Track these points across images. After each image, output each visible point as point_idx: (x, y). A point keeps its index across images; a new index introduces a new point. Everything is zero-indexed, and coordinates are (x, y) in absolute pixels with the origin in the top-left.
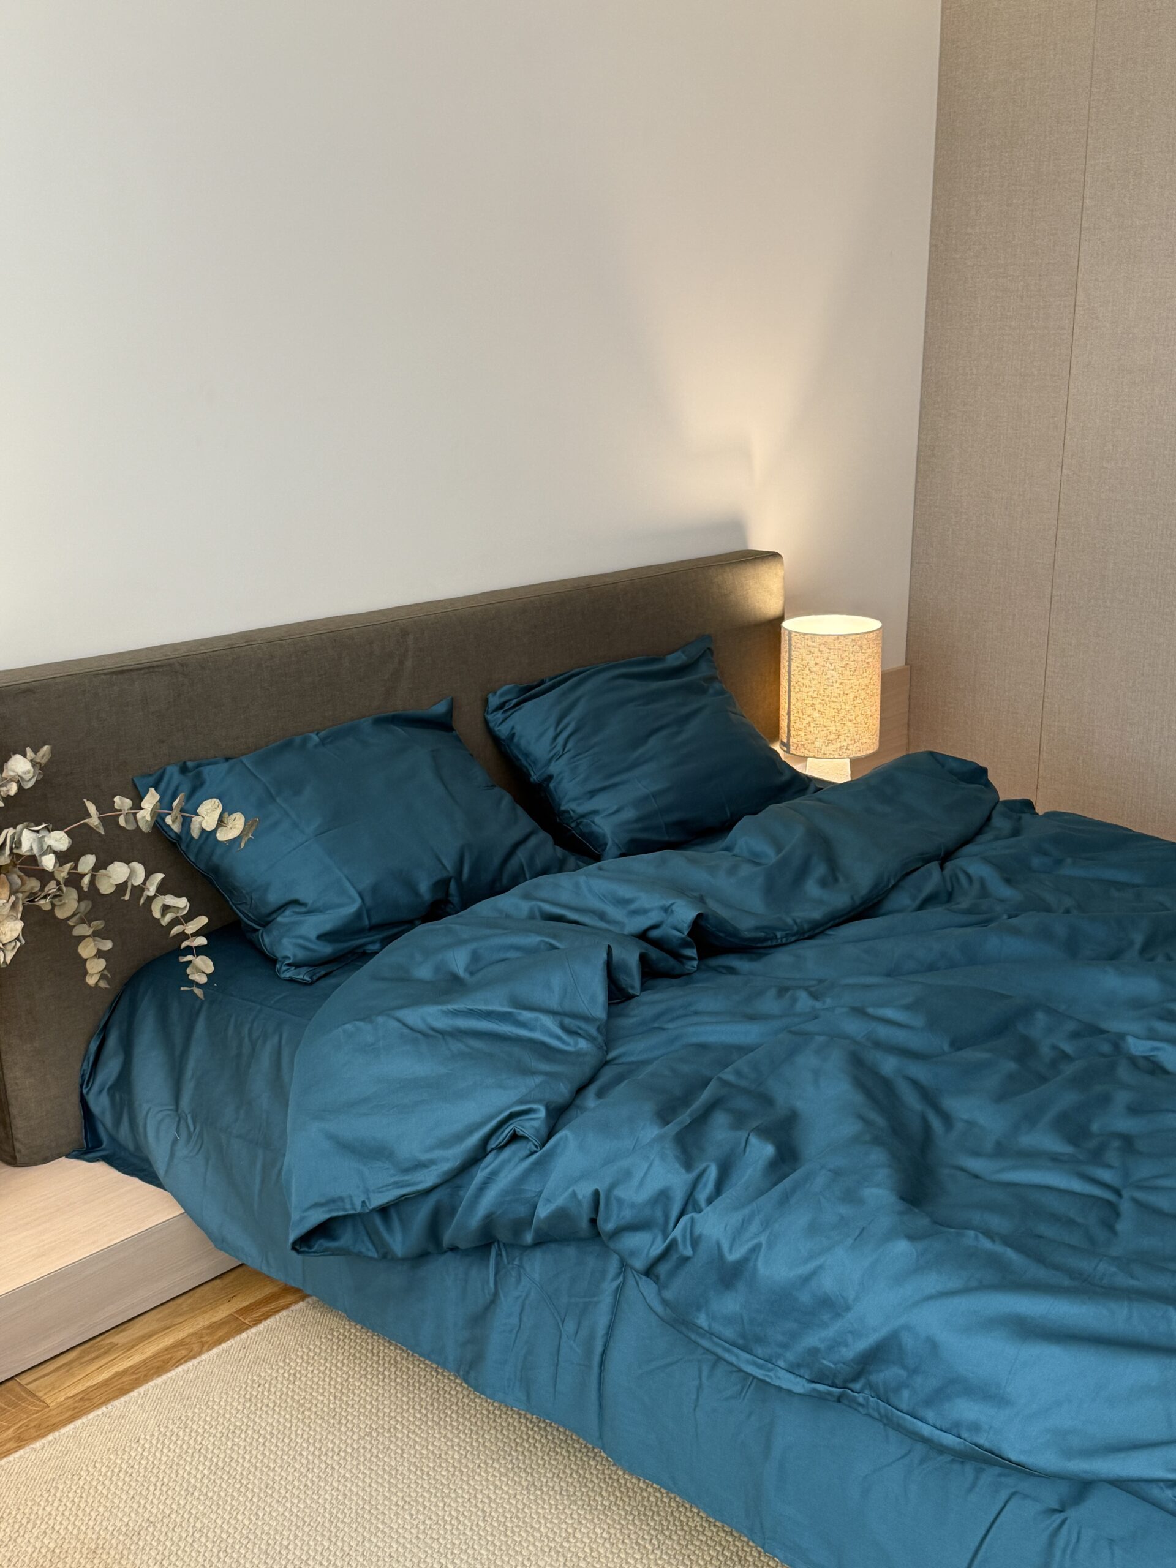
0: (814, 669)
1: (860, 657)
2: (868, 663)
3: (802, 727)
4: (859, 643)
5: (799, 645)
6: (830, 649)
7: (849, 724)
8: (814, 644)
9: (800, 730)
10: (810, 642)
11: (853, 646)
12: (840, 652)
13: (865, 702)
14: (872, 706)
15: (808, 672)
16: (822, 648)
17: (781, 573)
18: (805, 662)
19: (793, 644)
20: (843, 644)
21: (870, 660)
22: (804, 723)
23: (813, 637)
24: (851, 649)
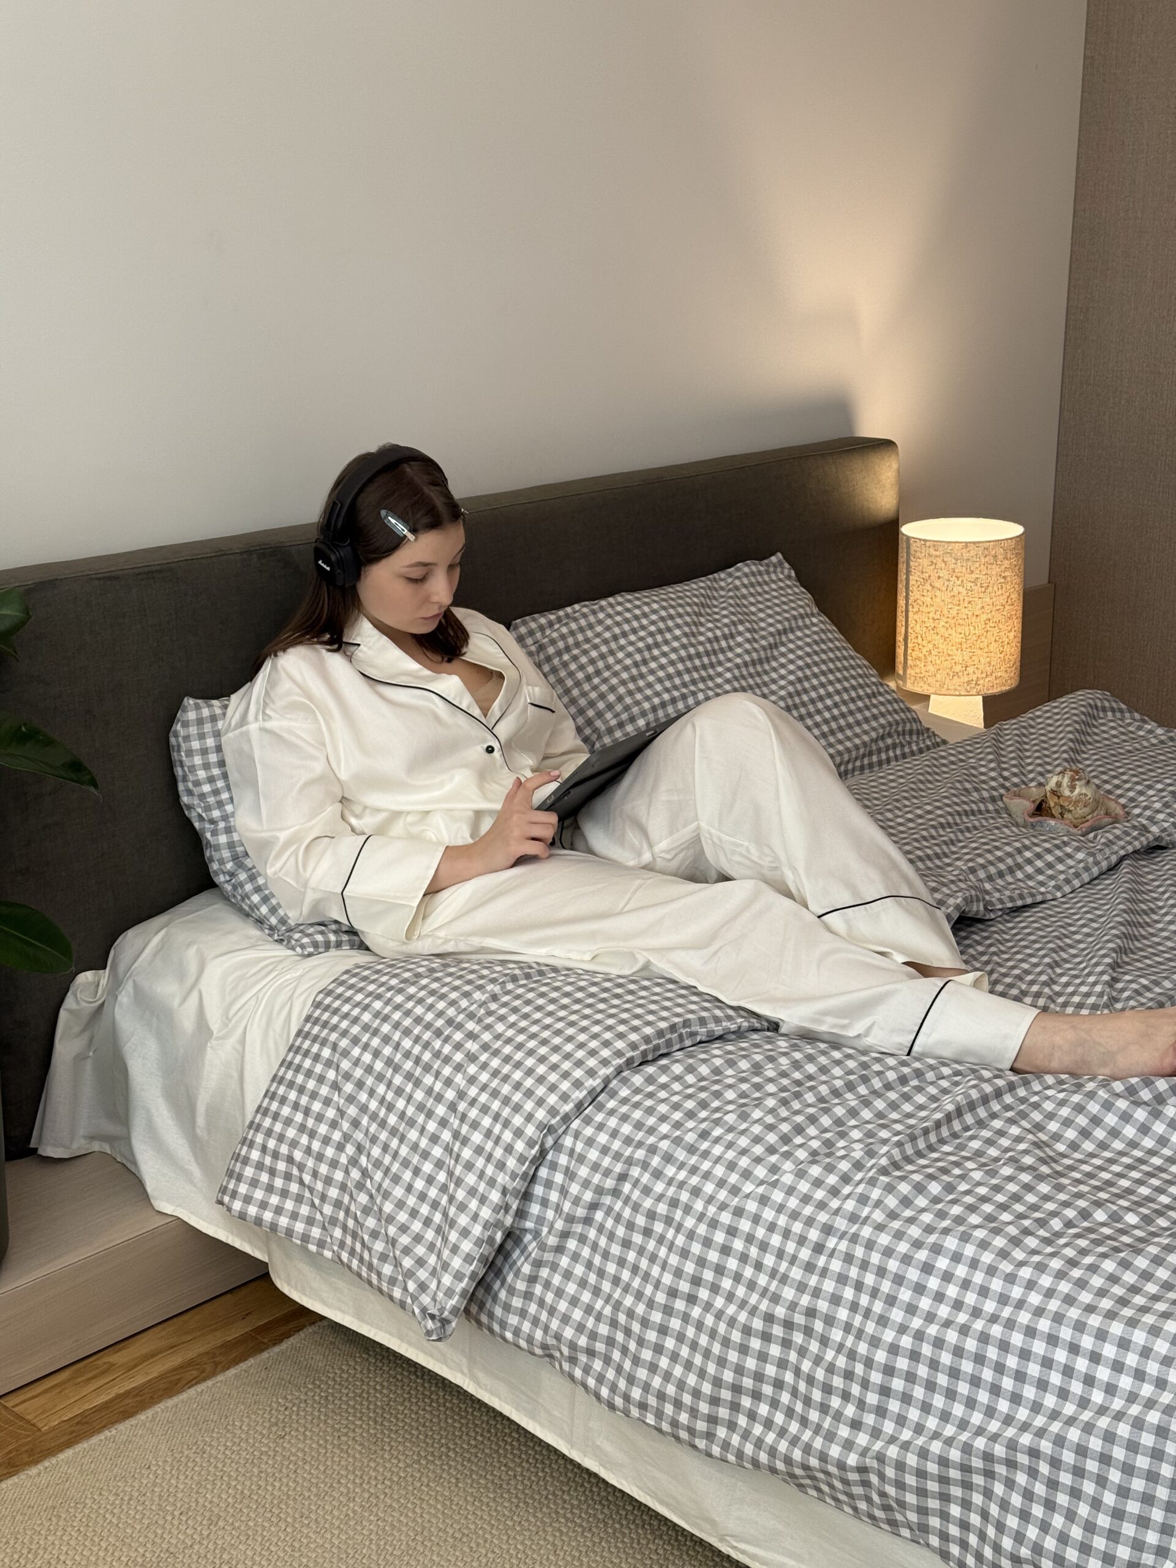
0: (937, 585)
1: (996, 570)
2: (1004, 577)
3: (921, 655)
5: (918, 554)
6: (957, 560)
7: (979, 652)
8: (937, 553)
9: (919, 659)
10: (933, 551)
11: (986, 556)
12: (969, 563)
13: (1001, 626)
14: (1010, 631)
15: (930, 588)
16: (948, 559)
17: (895, 466)
18: (926, 576)
19: (912, 552)
20: (972, 553)
21: (1007, 574)
22: (924, 650)
23: (936, 544)
24: (983, 560)
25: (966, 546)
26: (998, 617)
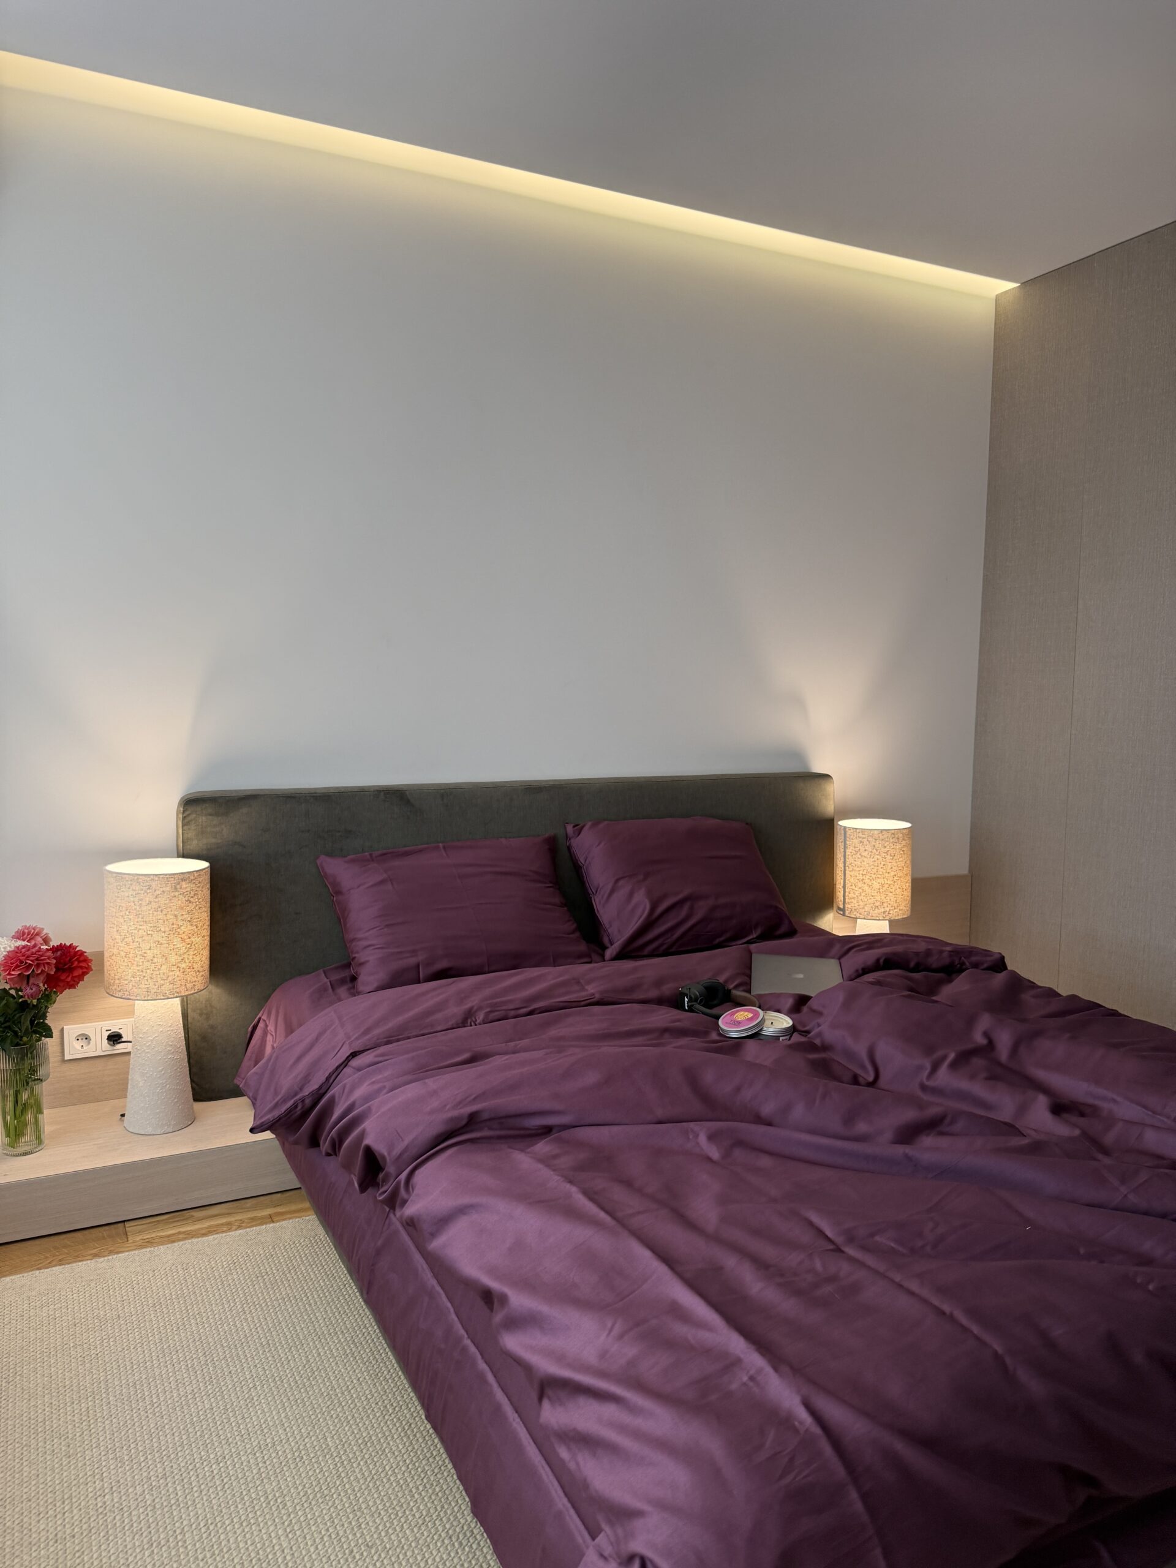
0: (863, 854)
1: (898, 846)
2: (903, 851)
3: (855, 896)
4: (897, 836)
5: (852, 837)
6: (876, 840)
7: (890, 894)
8: (864, 836)
9: (854, 898)
10: (860, 835)
11: (893, 838)
12: (881, 841)
13: (902, 879)
14: (907, 883)
15: (860, 856)
16: (870, 839)
18: (857, 849)
19: (848, 836)
20: (885, 836)
21: (904, 849)
22: (857, 893)
23: (863, 830)
24: (891, 840)
25: (882, 832)
26: (900, 874)
